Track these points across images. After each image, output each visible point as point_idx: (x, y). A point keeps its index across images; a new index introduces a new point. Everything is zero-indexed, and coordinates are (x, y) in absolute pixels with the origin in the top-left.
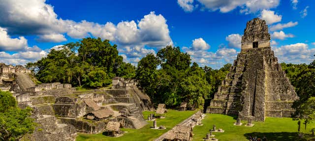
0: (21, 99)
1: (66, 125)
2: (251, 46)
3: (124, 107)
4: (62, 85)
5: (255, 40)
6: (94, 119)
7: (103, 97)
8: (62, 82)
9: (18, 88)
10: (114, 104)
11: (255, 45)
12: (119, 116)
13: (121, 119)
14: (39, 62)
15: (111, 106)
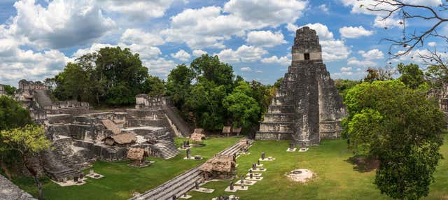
0: (38, 116)
1: (82, 149)
2: (302, 58)
3: (150, 131)
4: (79, 103)
5: (307, 51)
6: (114, 145)
7: (124, 119)
8: (79, 100)
9: (38, 105)
10: (138, 128)
11: (307, 56)
12: (143, 143)
13: (146, 146)
14: (57, 77)
15: (135, 130)
